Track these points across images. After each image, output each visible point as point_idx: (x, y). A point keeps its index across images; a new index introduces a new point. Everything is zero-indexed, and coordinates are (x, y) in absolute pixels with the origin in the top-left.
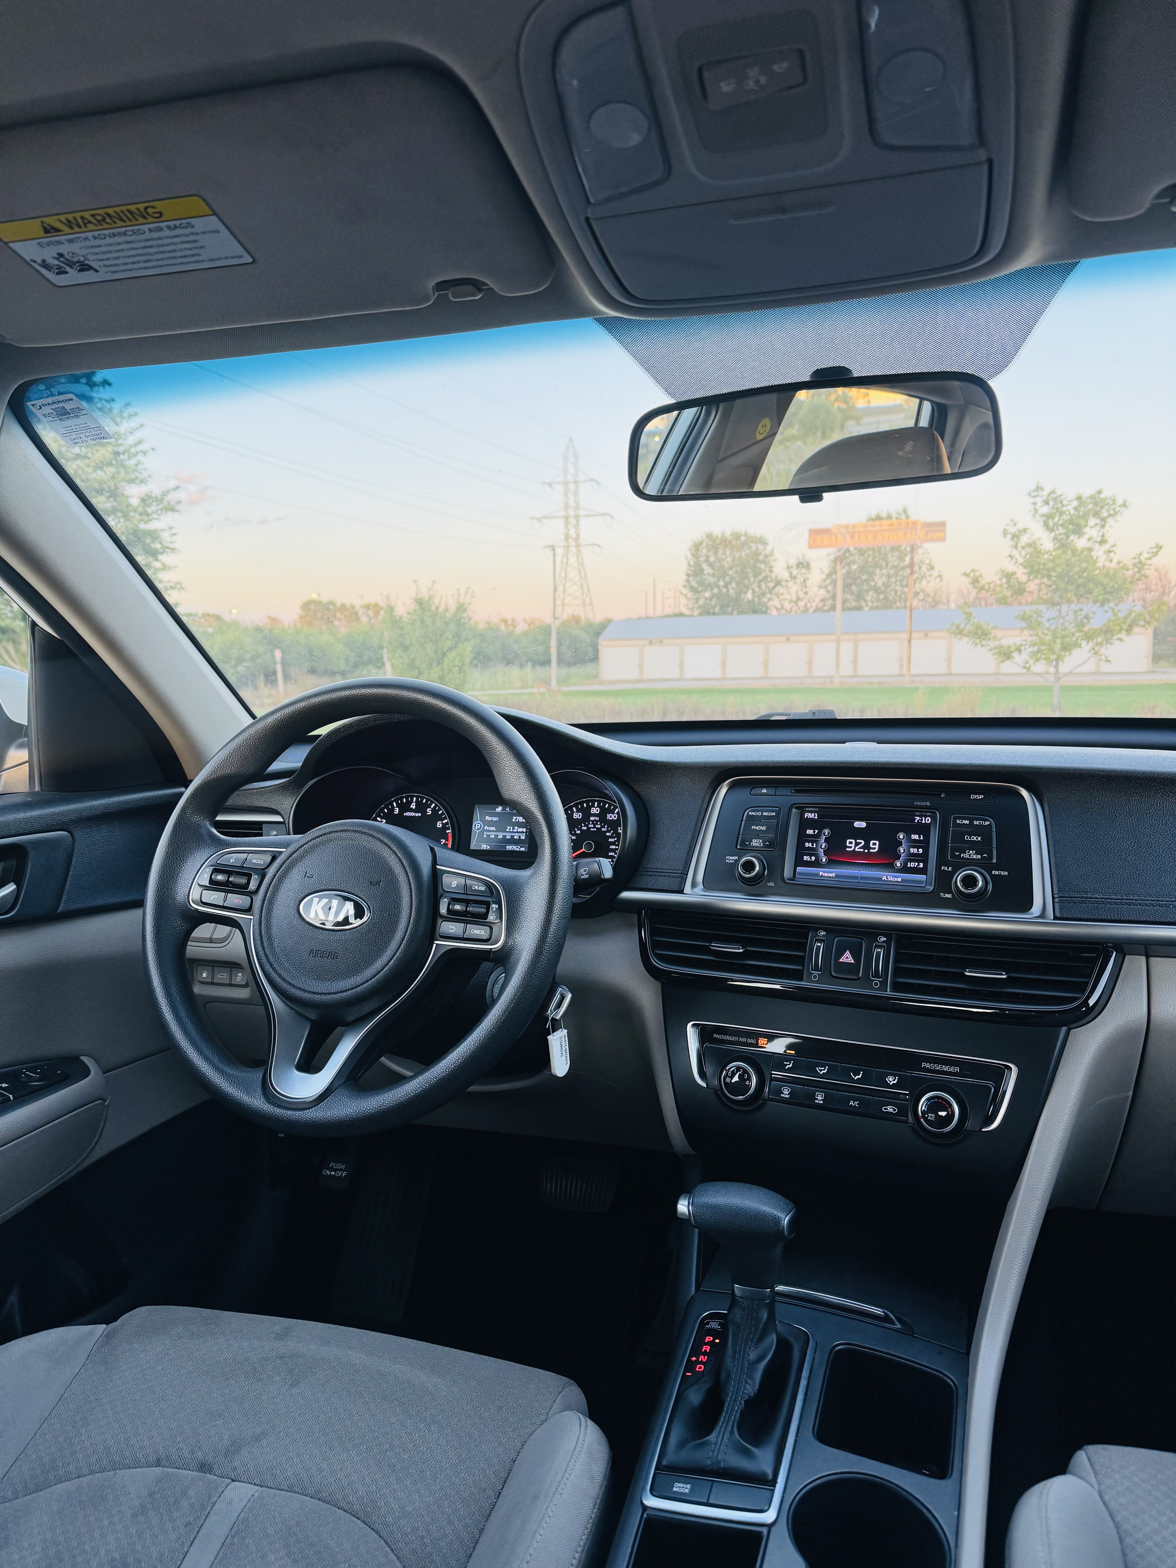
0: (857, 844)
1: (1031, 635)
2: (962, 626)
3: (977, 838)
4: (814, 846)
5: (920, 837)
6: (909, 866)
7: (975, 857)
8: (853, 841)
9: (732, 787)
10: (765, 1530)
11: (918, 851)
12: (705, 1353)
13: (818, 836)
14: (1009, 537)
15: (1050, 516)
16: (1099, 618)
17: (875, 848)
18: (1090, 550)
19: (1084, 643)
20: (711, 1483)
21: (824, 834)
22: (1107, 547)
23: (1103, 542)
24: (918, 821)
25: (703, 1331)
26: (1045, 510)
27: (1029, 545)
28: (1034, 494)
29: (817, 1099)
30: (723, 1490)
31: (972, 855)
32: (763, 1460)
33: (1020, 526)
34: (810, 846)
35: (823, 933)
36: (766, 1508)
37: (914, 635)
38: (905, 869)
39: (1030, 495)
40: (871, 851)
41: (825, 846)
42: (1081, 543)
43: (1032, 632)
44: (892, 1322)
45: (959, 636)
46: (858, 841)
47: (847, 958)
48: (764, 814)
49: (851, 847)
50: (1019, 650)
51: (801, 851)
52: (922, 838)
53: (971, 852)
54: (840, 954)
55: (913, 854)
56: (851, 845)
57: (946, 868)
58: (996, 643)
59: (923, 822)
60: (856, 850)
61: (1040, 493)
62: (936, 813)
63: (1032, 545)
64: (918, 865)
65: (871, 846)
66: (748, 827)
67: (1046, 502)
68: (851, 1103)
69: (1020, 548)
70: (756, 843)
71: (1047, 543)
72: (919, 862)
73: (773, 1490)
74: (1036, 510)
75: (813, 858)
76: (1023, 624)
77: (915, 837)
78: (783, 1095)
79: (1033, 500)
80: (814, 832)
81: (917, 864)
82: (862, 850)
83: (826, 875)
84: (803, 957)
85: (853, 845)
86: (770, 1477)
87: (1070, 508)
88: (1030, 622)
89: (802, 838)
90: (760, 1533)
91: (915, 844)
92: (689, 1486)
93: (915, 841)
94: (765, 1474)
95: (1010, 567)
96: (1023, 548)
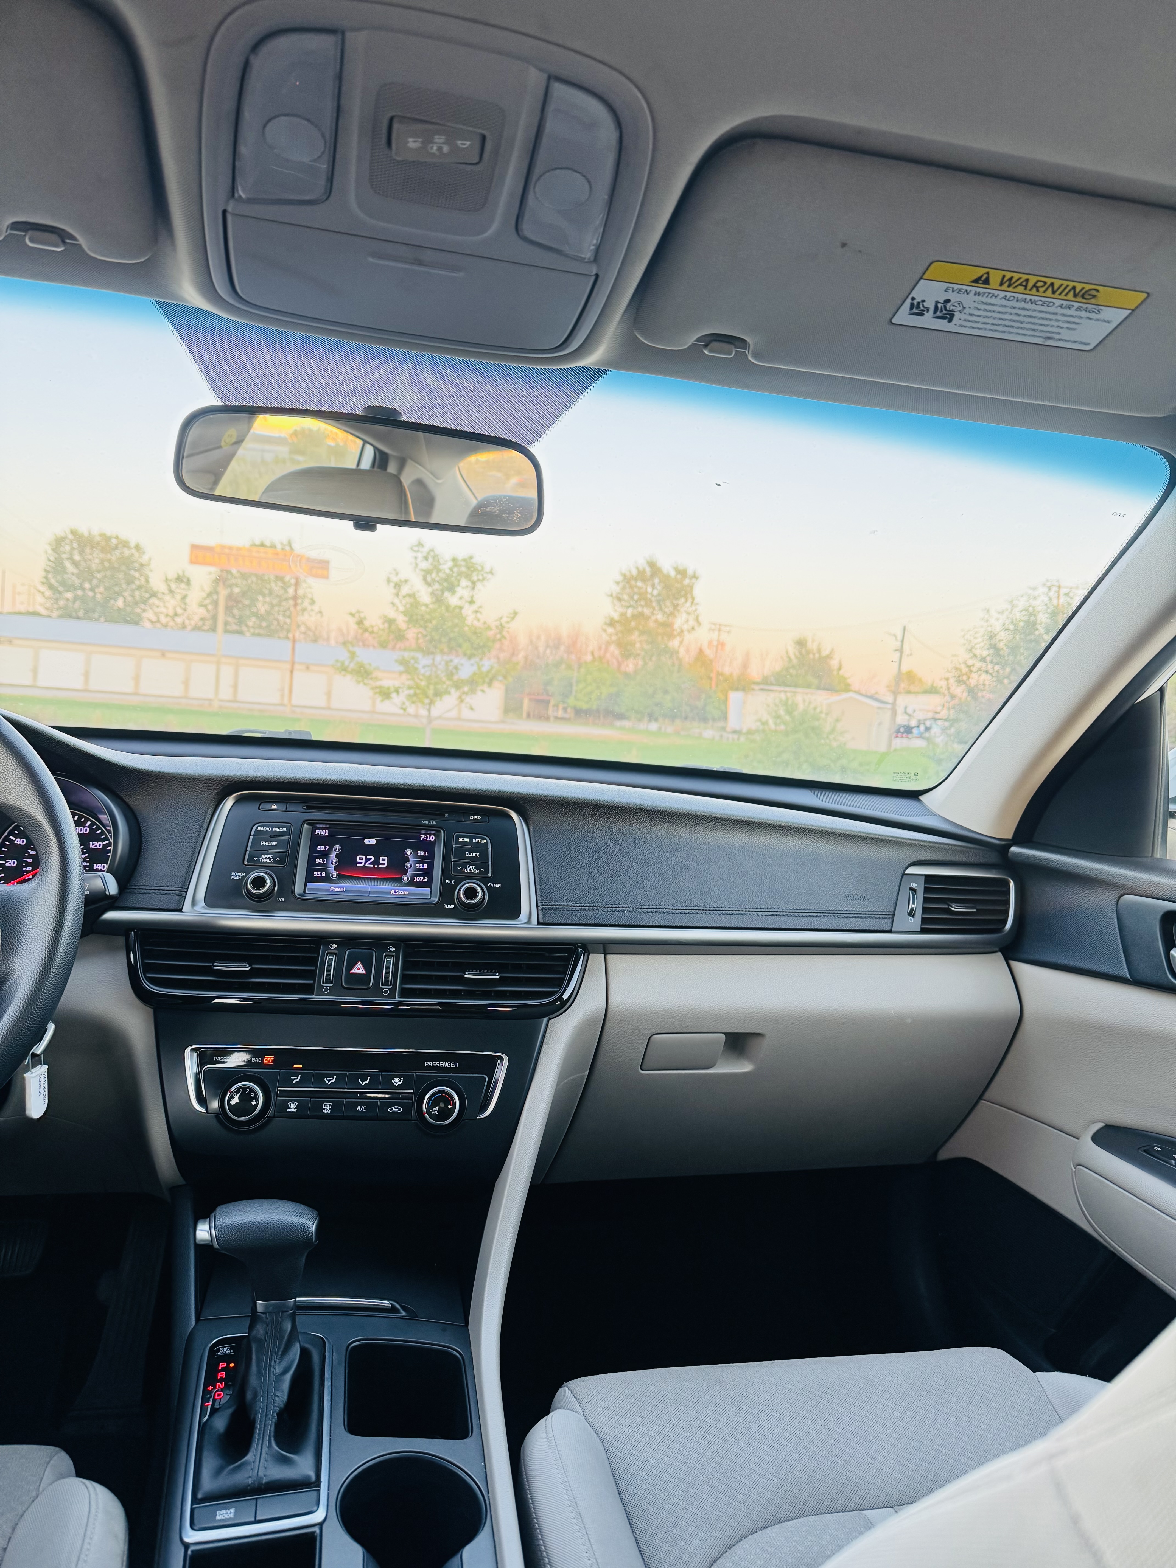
0: (367, 860)
1: (408, 679)
2: (347, 663)
3: (476, 855)
4: (325, 862)
5: (425, 853)
6: (415, 880)
7: (474, 871)
8: (364, 857)
9: (238, 801)
10: (317, 1529)
11: (423, 866)
12: (221, 1380)
13: (328, 852)
14: (392, 585)
15: (428, 572)
16: (467, 670)
17: (384, 864)
18: (461, 608)
19: (453, 690)
20: (254, 1501)
21: (335, 850)
22: (475, 607)
23: (472, 602)
24: (423, 839)
25: (214, 1360)
26: (425, 565)
27: (409, 595)
28: (416, 549)
29: (324, 1109)
30: (268, 1505)
31: (471, 869)
32: (303, 1466)
33: (402, 576)
34: (321, 862)
35: (335, 946)
36: (315, 1508)
37: (297, 666)
38: (412, 883)
39: (412, 549)
40: (380, 866)
41: (336, 862)
42: (453, 600)
43: (409, 677)
44: (397, 1311)
45: (343, 673)
46: (368, 857)
47: (359, 969)
48: (275, 829)
49: (361, 863)
50: (397, 691)
51: (311, 867)
52: (427, 855)
53: (471, 867)
54: (351, 965)
55: (419, 870)
56: (361, 859)
57: (449, 882)
58: (378, 683)
59: (428, 839)
60: (367, 865)
61: (421, 549)
62: (440, 832)
63: (412, 596)
64: (424, 879)
65: (381, 862)
66: (256, 842)
67: (426, 558)
68: (359, 1108)
69: (400, 597)
70: (266, 859)
71: (425, 596)
72: (424, 876)
73: (319, 1490)
74: (417, 565)
75: (324, 874)
76: (402, 668)
77: (420, 853)
78: (290, 1110)
79: (415, 554)
80: (325, 848)
81: (422, 878)
82: (372, 866)
83: (337, 890)
84: (314, 972)
85: (363, 861)
86: (313, 1478)
87: (446, 567)
88: (408, 667)
89: (313, 854)
90: (314, 1533)
91: (422, 860)
92: (233, 1510)
93: (421, 857)
94: (309, 1477)
95: (392, 614)
96: (404, 597)
